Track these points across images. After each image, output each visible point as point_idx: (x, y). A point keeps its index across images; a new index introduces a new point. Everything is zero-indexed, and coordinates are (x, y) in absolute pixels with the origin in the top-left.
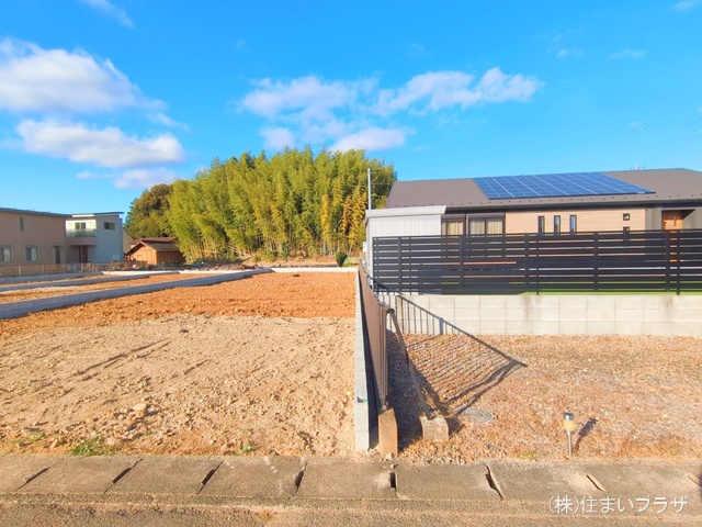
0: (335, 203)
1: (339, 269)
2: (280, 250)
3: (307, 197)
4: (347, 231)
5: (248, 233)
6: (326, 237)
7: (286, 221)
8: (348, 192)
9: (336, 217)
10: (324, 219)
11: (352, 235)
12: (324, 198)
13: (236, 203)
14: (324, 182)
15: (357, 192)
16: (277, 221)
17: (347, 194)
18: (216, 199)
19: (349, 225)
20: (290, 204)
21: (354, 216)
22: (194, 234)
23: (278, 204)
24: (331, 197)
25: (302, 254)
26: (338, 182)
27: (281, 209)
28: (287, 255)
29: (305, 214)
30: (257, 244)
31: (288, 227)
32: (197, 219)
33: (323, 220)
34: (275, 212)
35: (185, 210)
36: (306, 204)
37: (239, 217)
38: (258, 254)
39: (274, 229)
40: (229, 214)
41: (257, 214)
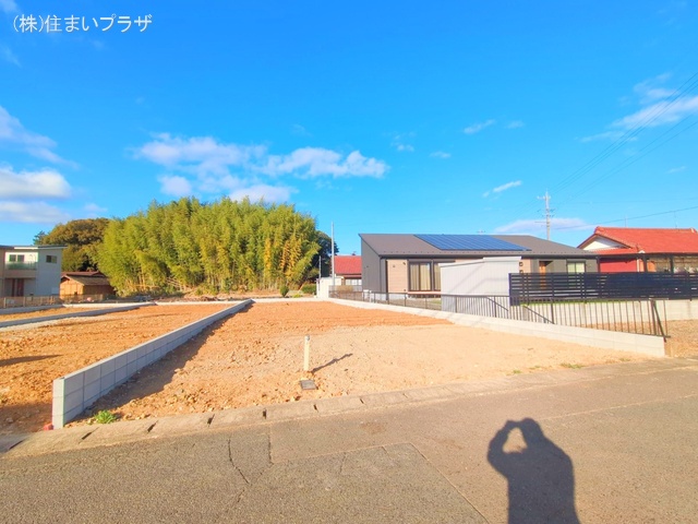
0: (276, 245)
2: (222, 284)
3: (251, 240)
4: (285, 269)
5: (193, 269)
6: (266, 273)
7: (231, 259)
8: (287, 237)
9: (277, 257)
10: (266, 257)
11: (288, 272)
12: (267, 242)
13: (181, 242)
14: (266, 228)
15: (293, 237)
16: (222, 258)
17: (285, 239)
18: (159, 237)
19: (286, 264)
20: (236, 246)
21: (292, 257)
22: (132, 269)
23: (225, 245)
24: (272, 241)
25: (243, 288)
26: (279, 230)
27: (227, 250)
28: (229, 289)
29: (250, 254)
30: (199, 279)
31: (231, 265)
32: (140, 256)
33: (266, 260)
34: (221, 252)
35: (124, 246)
36: (250, 245)
37: (182, 255)
38: (200, 287)
39: (218, 266)
40: (173, 252)
41: (203, 253)
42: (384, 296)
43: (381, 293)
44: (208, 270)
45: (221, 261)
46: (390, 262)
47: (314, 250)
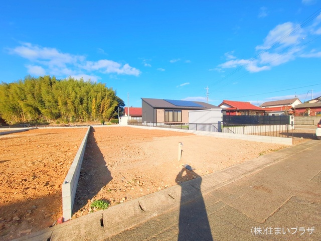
0: (98, 101)
1: (103, 126)
2: (70, 119)
3: (85, 98)
4: (102, 112)
5: (54, 111)
6: (93, 114)
7: (75, 107)
8: (103, 98)
9: (99, 107)
10: (93, 107)
11: (104, 114)
12: (94, 100)
13: (46, 97)
14: (92, 93)
15: (106, 98)
16: (70, 106)
17: (102, 99)
18: (33, 94)
19: (103, 110)
20: (77, 101)
21: (105, 107)
22: (16, 110)
23: (72, 100)
24: (96, 99)
25: (81, 121)
26: (99, 95)
27: (73, 102)
28: (74, 121)
29: (85, 105)
30: (58, 116)
31: (75, 110)
32: (22, 104)
33: (93, 108)
34: (70, 103)
35: (11, 98)
36: (85, 101)
37: (47, 104)
38: (58, 120)
39: (68, 110)
40: (42, 102)
41: (60, 103)
42: (155, 124)
43: (154, 123)
44: (63, 112)
45: (70, 108)
46: (158, 110)
47: (115, 104)
